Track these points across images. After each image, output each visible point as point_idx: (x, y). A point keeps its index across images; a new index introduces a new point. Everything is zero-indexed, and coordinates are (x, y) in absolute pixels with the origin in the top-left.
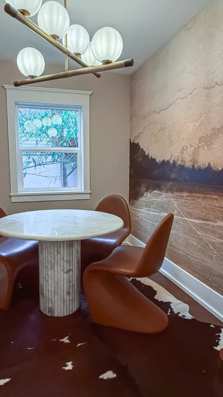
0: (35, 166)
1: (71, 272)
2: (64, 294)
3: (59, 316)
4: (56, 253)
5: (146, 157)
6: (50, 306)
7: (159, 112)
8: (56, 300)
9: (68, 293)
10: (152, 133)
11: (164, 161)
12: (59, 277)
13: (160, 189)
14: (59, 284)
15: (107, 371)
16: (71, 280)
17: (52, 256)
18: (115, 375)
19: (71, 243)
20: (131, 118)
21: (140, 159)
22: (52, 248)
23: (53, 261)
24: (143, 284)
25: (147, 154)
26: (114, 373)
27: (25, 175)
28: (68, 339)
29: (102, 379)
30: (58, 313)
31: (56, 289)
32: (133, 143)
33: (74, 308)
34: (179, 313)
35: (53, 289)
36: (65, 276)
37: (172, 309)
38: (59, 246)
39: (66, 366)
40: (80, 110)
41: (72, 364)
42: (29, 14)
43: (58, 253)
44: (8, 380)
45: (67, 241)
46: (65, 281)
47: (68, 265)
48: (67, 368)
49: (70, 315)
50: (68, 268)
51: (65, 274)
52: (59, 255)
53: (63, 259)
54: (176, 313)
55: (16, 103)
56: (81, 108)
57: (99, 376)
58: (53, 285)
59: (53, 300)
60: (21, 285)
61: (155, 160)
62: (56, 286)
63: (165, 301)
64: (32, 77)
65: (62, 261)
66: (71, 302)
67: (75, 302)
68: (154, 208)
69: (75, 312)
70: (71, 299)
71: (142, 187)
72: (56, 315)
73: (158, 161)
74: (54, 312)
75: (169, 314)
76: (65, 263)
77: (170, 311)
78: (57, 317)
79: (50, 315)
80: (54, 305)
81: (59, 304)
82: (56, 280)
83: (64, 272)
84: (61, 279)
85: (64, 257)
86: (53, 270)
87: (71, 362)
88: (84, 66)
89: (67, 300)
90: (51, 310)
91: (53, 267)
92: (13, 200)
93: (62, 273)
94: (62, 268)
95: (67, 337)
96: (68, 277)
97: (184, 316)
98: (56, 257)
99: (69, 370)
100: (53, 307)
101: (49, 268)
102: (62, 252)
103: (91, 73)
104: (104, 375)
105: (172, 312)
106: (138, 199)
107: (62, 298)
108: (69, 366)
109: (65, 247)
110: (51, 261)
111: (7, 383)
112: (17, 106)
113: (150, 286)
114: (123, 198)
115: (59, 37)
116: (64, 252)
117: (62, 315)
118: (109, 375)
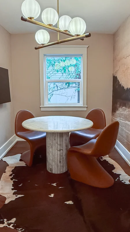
0: (58, 90)
1: (62, 151)
2: (57, 162)
3: (55, 173)
4: (53, 139)
5: (120, 85)
6: (51, 167)
7: (126, 58)
8: (53, 165)
9: (60, 162)
10: (123, 71)
11: (128, 88)
12: (55, 153)
13: (125, 106)
14: (55, 156)
15: (69, 201)
16: (62, 155)
17: (52, 141)
18: (73, 203)
19: (62, 134)
20: (114, 60)
21: (117, 87)
22: (52, 136)
23: (52, 144)
24: (109, 163)
25: (120, 83)
26: (73, 202)
27: (52, 95)
28: (56, 184)
29: (66, 204)
30: (54, 172)
31: (53, 159)
32: (115, 76)
33: (64, 170)
34: (123, 180)
35: (52, 158)
36: (58, 153)
37: (120, 178)
38: (55, 136)
39: (51, 195)
40: (81, 56)
41: (54, 195)
42: (34, 18)
43: (54, 140)
44: (23, 195)
45: (59, 133)
46: (58, 155)
47: (60, 147)
48: (50, 196)
49: (61, 174)
50: (60, 149)
51: (58, 152)
52: (55, 141)
53: (57, 143)
54: (121, 180)
55: (45, 55)
56: (82, 56)
57: (65, 202)
58: (52, 157)
59: (52, 164)
60: (41, 156)
61: (124, 87)
62: (53, 157)
63: (117, 173)
64: (43, 44)
65: (56, 144)
66: (62, 167)
67: (65, 167)
68: (122, 118)
69: (64, 173)
70: (62, 165)
71: (118, 104)
72: (53, 173)
73: (125, 88)
74: (52, 171)
75: (116, 180)
76: (58, 146)
77: (118, 179)
78: (54, 174)
79: (50, 172)
80: (53, 167)
81: (55, 167)
82: (53, 154)
83: (58, 150)
84: (56, 153)
85: (57, 142)
86: (52, 148)
87: (53, 194)
88: (73, 36)
89: (59, 166)
90: (51, 170)
91: (52, 147)
92: (42, 109)
93: (57, 151)
94: (56, 148)
95: (56, 183)
96: (60, 153)
97: (125, 182)
98: (53, 141)
99: (51, 197)
100: (52, 168)
101: (50, 148)
102: (56, 139)
103: (79, 39)
104: (67, 202)
105: (119, 180)
106: (116, 112)
107: (57, 164)
108: (52, 195)
109: (58, 136)
110: (51, 144)
111: (22, 196)
112: (45, 57)
113: (113, 165)
114: (102, 111)
115: (52, 25)
116: (58, 140)
117: (57, 173)
118: (70, 202)
